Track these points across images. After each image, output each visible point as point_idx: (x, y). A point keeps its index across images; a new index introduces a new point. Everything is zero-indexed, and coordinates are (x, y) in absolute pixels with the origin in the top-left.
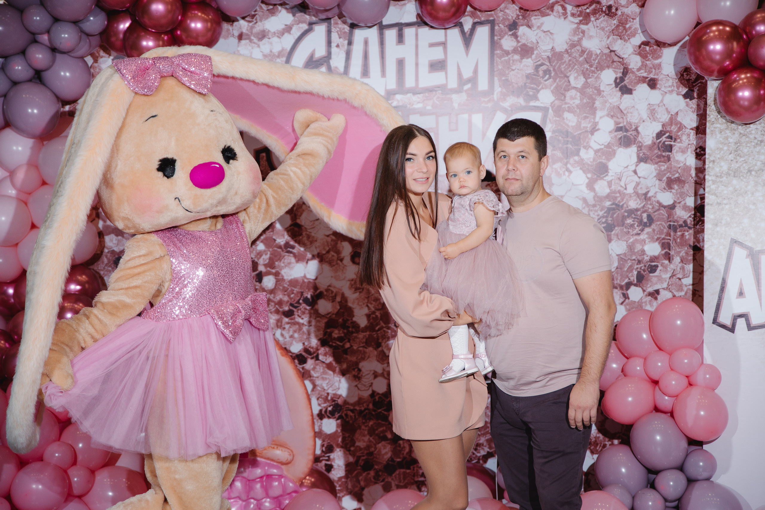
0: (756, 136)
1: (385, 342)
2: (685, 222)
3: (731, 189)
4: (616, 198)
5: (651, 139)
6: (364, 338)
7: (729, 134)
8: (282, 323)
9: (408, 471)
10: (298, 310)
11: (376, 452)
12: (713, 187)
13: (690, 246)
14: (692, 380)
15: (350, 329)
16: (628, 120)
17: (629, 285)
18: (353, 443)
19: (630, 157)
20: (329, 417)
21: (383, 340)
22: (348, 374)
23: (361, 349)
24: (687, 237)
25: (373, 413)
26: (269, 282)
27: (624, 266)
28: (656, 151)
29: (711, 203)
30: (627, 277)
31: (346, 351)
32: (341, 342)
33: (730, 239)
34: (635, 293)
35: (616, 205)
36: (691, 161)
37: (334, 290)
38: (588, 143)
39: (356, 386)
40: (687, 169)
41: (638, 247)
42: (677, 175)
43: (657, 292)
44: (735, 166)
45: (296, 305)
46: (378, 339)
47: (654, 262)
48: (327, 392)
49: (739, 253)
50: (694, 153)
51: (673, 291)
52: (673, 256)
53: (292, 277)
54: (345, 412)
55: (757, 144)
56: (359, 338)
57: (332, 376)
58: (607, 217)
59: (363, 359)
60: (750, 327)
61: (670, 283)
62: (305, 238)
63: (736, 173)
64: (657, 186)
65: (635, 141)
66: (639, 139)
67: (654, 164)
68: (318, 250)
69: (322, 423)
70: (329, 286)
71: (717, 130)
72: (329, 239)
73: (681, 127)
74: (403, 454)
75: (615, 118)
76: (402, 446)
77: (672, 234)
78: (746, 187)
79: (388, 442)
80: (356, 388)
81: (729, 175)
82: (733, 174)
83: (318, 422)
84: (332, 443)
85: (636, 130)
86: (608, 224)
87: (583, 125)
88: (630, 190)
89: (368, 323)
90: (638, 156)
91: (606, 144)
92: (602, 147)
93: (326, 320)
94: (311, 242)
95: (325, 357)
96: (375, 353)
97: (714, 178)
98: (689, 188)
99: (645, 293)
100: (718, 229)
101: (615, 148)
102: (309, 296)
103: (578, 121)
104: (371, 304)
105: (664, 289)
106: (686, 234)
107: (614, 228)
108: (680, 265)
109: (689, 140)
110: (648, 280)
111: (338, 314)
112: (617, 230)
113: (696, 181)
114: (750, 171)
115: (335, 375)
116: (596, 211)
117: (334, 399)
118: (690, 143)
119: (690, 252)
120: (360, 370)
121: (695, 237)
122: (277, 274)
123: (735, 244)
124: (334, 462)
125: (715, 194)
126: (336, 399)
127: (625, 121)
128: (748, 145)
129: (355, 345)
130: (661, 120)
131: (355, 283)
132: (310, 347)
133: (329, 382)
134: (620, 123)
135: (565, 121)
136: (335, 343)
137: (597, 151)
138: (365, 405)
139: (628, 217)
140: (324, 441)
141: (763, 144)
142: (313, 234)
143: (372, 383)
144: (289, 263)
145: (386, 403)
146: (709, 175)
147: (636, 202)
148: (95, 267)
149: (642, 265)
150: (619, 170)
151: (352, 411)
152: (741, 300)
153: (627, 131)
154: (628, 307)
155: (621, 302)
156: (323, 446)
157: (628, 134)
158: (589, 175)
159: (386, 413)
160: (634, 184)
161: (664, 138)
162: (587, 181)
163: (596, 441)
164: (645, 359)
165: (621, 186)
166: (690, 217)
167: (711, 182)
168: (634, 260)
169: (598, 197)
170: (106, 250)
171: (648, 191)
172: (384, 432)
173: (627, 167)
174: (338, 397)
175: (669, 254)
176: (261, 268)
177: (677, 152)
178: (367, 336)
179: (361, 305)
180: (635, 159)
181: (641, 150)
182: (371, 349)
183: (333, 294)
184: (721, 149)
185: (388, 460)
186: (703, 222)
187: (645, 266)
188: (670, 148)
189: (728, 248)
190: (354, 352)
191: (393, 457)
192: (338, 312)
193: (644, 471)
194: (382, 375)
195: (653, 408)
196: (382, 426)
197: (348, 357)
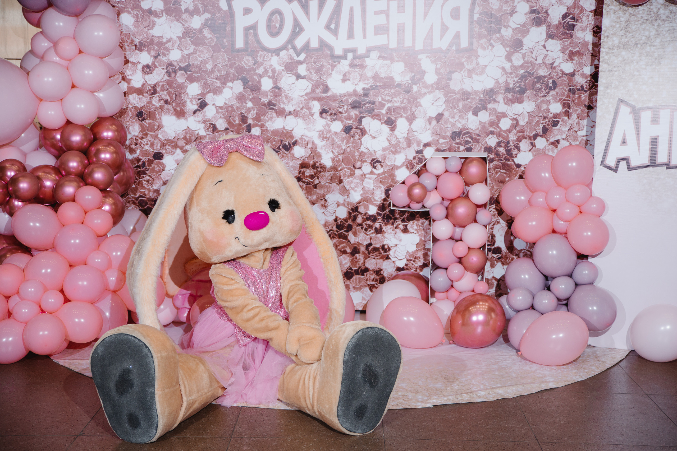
0: (643, 16)
1: (346, 180)
2: (582, 86)
3: (620, 59)
4: (529, 67)
5: (558, 20)
6: (329, 176)
7: (621, 14)
9: (362, 277)
10: (279, 154)
12: (606, 57)
13: (585, 105)
14: (583, 209)
15: (319, 169)
16: (540, 4)
17: (536, 136)
19: (541, 34)
21: (344, 178)
22: (317, 203)
23: (326, 184)
24: (583, 99)
25: (336, 233)
26: (256, 131)
27: (533, 121)
28: (561, 30)
29: (603, 70)
30: (535, 129)
31: (315, 186)
32: (312, 179)
33: (617, 99)
34: (541, 143)
35: (529, 73)
36: (589, 37)
37: (307, 139)
38: (507, 22)
40: (585, 44)
41: (544, 107)
42: (577, 49)
43: (558, 141)
44: (624, 40)
46: (340, 177)
47: (556, 118)
49: (625, 111)
50: (591, 31)
51: (570, 141)
52: (571, 113)
53: (274, 129)
55: (643, 22)
56: (326, 176)
58: (521, 82)
59: (329, 192)
60: (630, 168)
61: (568, 134)
62: (284, 98)
63: (625, 46)
64: (561, 58)
65: (545, 22)
66: (549, 20)
67: (559, 40)
68: (294, 108)
70: (303, 135)
71: (612, 11)
72: (303, 99)
73: (582, 10)
74: (359, 264)
75: (530, 3)
76: (358, 258)
77: (571, 96)
78: (633, 57)
79: (348, 255)
80: (323, 214)
81: (620, 47)
82: (622, 47)
85: (546, 12)
86: (521, 88)
87: (504, 8)
88: (540, 61)
89: (333, 164)
90: (547, 34)
91: (522, 24)
92: (519, 26)
93: (300, 162)
94: (289, 102)
96: (338, 187)
97: (607, 50)
98: (587, 59)
99: (549, 142)
100: (609, 91)
101: (529, 27)
102: (287, 144)
103: (500, 5)
104: (335, 150)
105: (563, 139)
106: (583, 96)
107: (526, 91)
108: (576, 120)
109: (588, 21)
110: (551, 133)
111: (309, 158)
112: (528, 93)
113: (592, 54)
114: (636, 44)
116: (513, 78)
118: (589, 23)
119: (585, 110)
120: (326, 201)
121: (589, 99)
122: (262, 126)
123: (621, 103)
125: (607, 63)
127: (538, 5)
128: (636, 23)
129: (323, 181)
130: (567, 4)
131: (323, 133)
134: (533, 7)
135: (490, 5)
136: (307, 180)
137: (514, 30)
139: (537, 82)
141: (648, 22)
142: (290, 95)
143: (335, 211)
144: (272, 118)
145: (346, 225)
146: (603, 47)
147: (544, 71)
148: (122, 119)
149: (547, 120)
150: (531, 45)
152: (624, 147)
153: (539, 13)
154: (534, 153)
155: (529, 149)
157: (540, 16)
158: (508, 49)
159: (346, 233)
160: (543, 56)
161: (568, 19)
162: (506, 53)
163: (506, 255)
164: (547, 193)
165: (533, 58)
166: (586, 82)
167: (604, 53)
168: (541, 116)
169: (514, 67)
170: (130, 106)
171: (554, 62)
172: (343, 247)
173: (538, 42)
175: (569, 112)
176: (250, 121)
177: (578, 30)
178: (332, 175)
179: (327, 151)
180: (544, 36)
181: (550, 29)
182: (335, 184)
183: (306, 142)
184: (614, 27)
185: (348, 268)
186: (597, 86)
187: (549, 121)
188: (572, 27)
189: (615, 106)
190: (322, 187)
191: (351, 266)
192: (309, 156)
193: (542, 278)
194: (343, 204)
195: (551, 231)
196: (343, 243)
197: (317, 190)
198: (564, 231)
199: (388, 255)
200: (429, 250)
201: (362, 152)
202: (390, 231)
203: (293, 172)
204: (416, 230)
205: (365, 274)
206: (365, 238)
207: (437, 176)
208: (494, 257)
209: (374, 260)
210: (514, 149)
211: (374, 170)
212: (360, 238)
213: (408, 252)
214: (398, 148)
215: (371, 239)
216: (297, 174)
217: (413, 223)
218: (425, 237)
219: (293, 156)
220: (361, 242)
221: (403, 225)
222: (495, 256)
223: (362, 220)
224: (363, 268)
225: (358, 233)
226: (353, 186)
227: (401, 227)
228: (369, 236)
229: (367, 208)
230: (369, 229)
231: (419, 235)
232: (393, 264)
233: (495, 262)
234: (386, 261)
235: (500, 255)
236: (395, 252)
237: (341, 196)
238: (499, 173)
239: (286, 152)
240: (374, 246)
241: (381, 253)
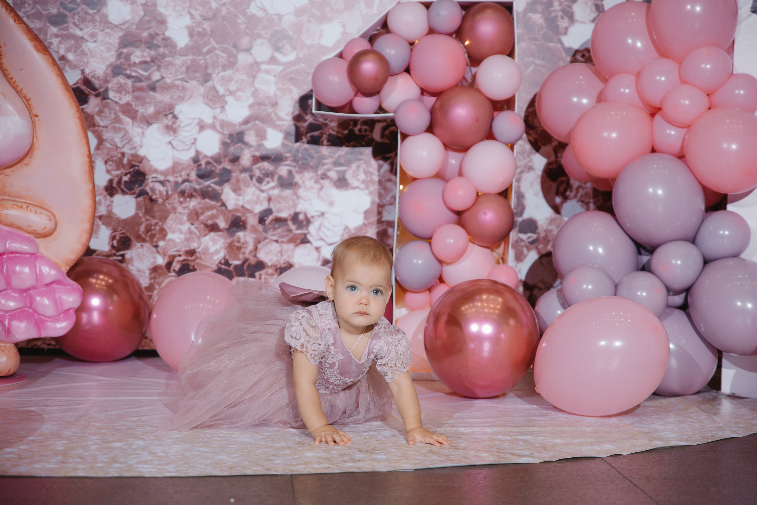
1: (218, 74)
6: (183, 65)
8: (46, 35)
10: (74, 14)
11: (199, 250)
15: (161, 50)
18: (163, 233)
20: (124, 193)
21: (214, 70)
22: (156, 123)
25: (197, 187)
31: (153, 88)
32: (146, 71)
39: (170, 143)
45: (71, 6)
46: (206, 67)
48: (122, 151)
54: (151, 185)
56: (175, 65)
57: (131, 125)
59: (181, 99)
69: (112, 202)
74: (244, 253)
76: (242, 240)
79: (221, 233)
80: (170, 146)
83: (106, 200)
84: (128, 234)
89: (190, 40)
93: (121, 34)
95: (119, 95)
96: (202, 90)
104: (196, 9)
111: (141, 25)
115: (136, 124)
117: (133, 163)
120: (175, 117)
124: (132, 265)
126: (137, 164)
129: (169, 76)
132: (93, 77)
133: (125, 135)
136: (136, 72)
138: (183, 173)
140: (115, 230)
143: (195, 139)
145: (217, 171)
151: (162, 183)
156: (113, 238)
159: (217, 187)
163: (546, 236)
164: (638, 75)
172: (213, 217)
174: (139, 160)
178: (189, 62)
179: (179, 11)
182: (194, 83)
185: (220, 263)
190: (167, 88)
191: (227, 257)
192: (140, 21)
193: (630, 247)
194: (213, 127)
195: (650, 149)
196: (210, 208)
197: (158, 96)
198: (676, 147)
199: (305, 235)
200: (390, 224)
201: (253, 16)
202: (309, 183)
203: (106, 55)
204: (364, 182)
205: (257, 274)
206: (258, 197)
207: (412, 44)
208: (522, 240)
209: (275, 245)
210: (562, 18)
211: (277, 55)
212: (247, 198)
213: (347, 228)
214: (328, 9)
215: (269, 200)
216: (113, 60)
217: (358, 167)
218: (380, 196)
219: (106, 22)
220: (248, 207)
221: (337, 172)
222: (523, 236)
223: (251, 159)
224: (253, 261)
225: (242, 186)
226: (232, 87)
227: (333, 174)
228: (265, 195)
229: (261, 135)
230: (267, 179)
231: (370, 193)
232: (315, 254)
233: (525, 250)
234: (302, 246)
235: (534, 236)
236: (319, 228)
237: (208, 109)
238: (532, 68)
239: (91, 11)
240: (276, 214)
241: (290, 231)
